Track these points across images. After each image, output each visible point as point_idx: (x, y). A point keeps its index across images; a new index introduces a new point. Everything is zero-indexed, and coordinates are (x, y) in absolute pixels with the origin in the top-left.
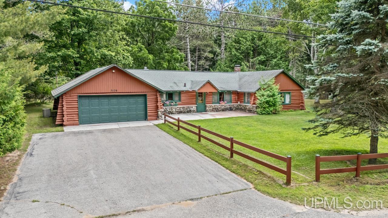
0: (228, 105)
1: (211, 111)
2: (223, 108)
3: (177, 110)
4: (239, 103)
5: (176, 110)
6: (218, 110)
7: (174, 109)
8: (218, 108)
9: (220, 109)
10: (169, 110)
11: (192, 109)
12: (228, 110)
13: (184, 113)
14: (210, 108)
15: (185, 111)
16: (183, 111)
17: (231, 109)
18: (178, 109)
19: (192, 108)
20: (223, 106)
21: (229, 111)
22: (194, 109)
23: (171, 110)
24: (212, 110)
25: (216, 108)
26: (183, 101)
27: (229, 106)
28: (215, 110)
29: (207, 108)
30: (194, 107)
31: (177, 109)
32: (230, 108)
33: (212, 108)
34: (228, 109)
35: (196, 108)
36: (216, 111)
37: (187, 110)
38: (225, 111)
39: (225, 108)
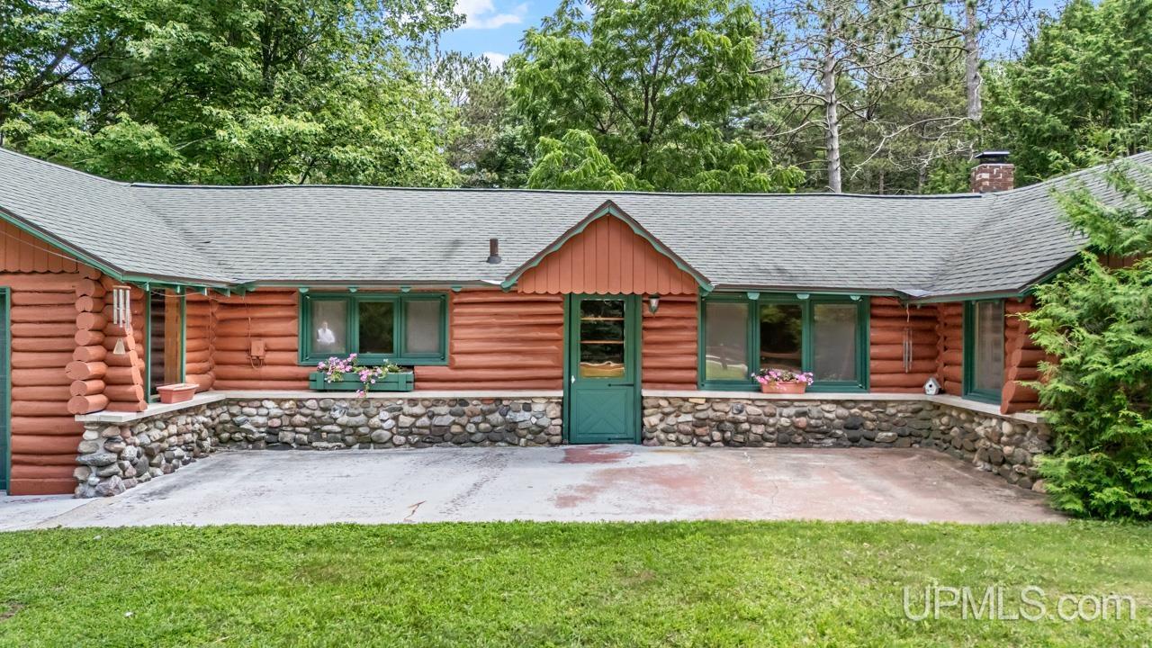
0: (828, 404)
1: (679, 443)
2: (784, 422)
3: (405, 421)
4: (931, 388)
5: (396, 418)
6: (740, 438)
7: (384, 415)
8: (742, 417)
9: (759, 429)
10: (343, 419)
11: (522, 416)
12: (829, 441)
13: (463, 440)
14: (671, 420)
15: (471, 428)
16: (455, 429)
17: (854, 436)
18: (418, 410)
19: (527, 408)
20: (791, 411)
21: (837, 445)
22: (544, 422)
23: (362, 418)
24: (694, 434)
25: (721, 422)
26: (460, 360)
27: (842, 411)
28: (717, 435)
29: (652, 420)
30: (543, 407)
31: (407, 408)
32: (852, 425)
33: (689, 418)
34: (827, 434)
35: (554, 411)
36: (727, 443)
37: (483, 426)
38: (805, 445)
39: (802, 421)
